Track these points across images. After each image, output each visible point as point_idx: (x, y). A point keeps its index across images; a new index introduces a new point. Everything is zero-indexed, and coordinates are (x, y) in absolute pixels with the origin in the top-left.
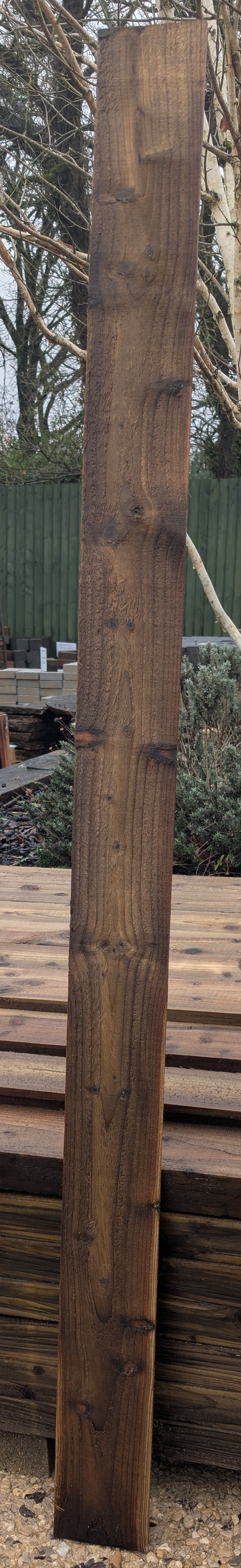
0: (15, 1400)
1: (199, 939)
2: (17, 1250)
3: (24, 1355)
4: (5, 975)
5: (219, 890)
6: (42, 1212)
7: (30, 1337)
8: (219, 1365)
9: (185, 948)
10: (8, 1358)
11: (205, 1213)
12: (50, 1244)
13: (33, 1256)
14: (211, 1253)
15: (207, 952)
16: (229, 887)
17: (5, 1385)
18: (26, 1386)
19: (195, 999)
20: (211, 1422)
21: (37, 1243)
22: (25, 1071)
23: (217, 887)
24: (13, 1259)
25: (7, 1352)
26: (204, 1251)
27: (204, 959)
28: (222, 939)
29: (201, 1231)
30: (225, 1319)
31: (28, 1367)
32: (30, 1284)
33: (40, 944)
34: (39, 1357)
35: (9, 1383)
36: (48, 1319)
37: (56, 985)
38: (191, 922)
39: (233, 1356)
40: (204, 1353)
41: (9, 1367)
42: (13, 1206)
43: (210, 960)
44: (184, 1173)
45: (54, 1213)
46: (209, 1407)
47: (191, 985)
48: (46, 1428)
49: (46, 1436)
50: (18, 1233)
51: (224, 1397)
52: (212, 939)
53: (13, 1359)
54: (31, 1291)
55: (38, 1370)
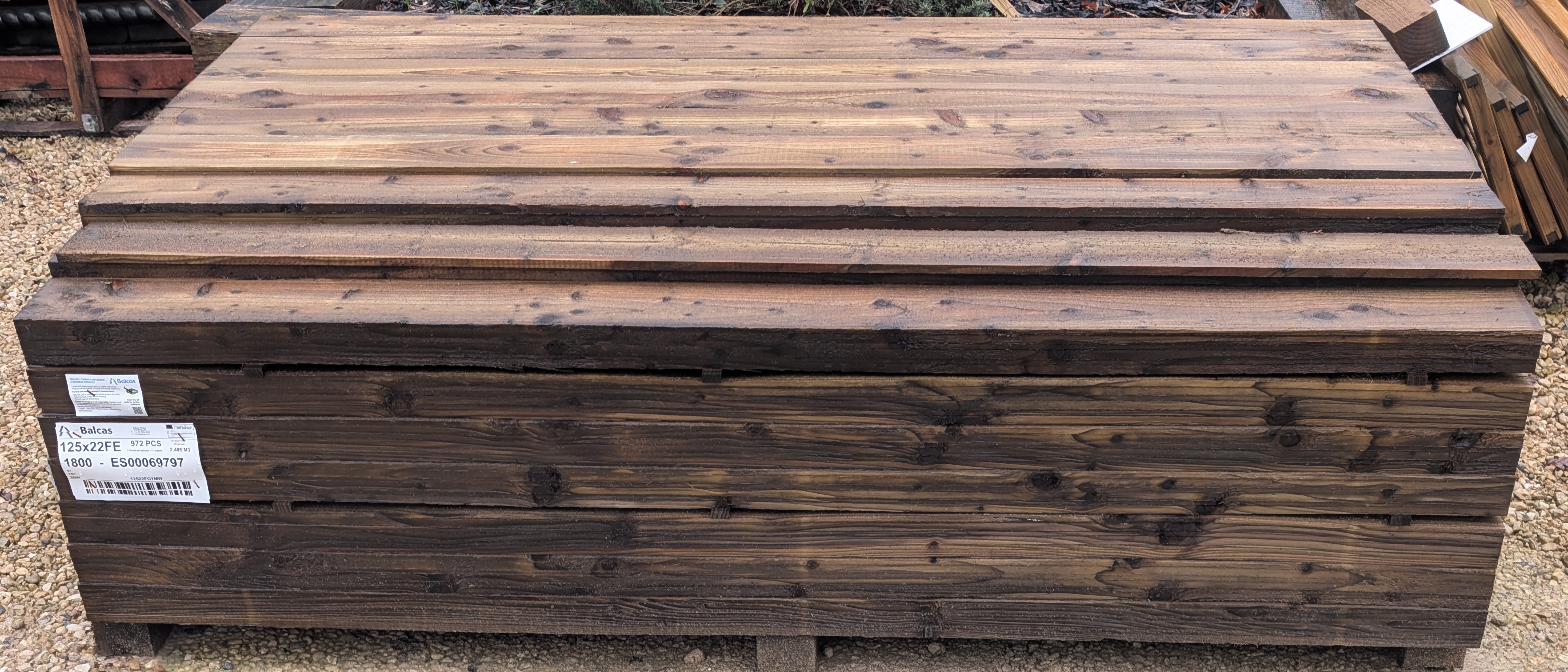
0: (785, 600)
1: (874, 91)
2: (792, 436)
3: (796, 550)
4: (675, 143)
5: (857, 33)
6: (823, 392)
7: (803, 530)
8: (1008, 533)
9: (864, 102)
10: (777, 557)
11: (1002, 373)
12: (830, 426)
13: (811, 442)
14: (1007, 415)
15: (896, 105)
16: (866, 28)
17: (774, 586)
18: (798, 583)
19: (916, 156)
20: (995, 593)
21: (817, 426)
22: (763, 246)
23: (853, 29)
24: (788, 447)
25: (776, 550)
26: (999, 413)
27: (897, 113)
28: (902, 89)
29: (998, 392)
30: (1017, 484)
31: (801, 563)
32: (807, 473)
33: (688, 107)
34: (812, 550)
35: (779, 583)
36: (824, 509)
37: (743, 151)
38: (850, 72)
39: (1024, 521)
40: (993, 522)
41: (780, 565)
42: (790, 388)
43: (904, 113)
44: (985, 331)
45: (836, 391)
46: (994, 578)
47: (901, 142)
48: (817, 626)
49: (816, 634)
50: (794, 418)
51: (1011, 565)
52: (890, 90)
53: (782, 556)
54: (807, 480)
55: (812, 565)
